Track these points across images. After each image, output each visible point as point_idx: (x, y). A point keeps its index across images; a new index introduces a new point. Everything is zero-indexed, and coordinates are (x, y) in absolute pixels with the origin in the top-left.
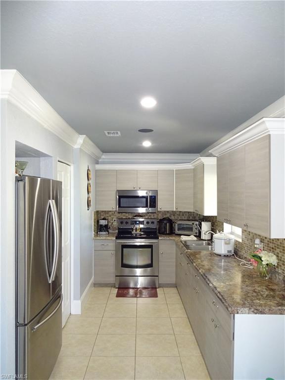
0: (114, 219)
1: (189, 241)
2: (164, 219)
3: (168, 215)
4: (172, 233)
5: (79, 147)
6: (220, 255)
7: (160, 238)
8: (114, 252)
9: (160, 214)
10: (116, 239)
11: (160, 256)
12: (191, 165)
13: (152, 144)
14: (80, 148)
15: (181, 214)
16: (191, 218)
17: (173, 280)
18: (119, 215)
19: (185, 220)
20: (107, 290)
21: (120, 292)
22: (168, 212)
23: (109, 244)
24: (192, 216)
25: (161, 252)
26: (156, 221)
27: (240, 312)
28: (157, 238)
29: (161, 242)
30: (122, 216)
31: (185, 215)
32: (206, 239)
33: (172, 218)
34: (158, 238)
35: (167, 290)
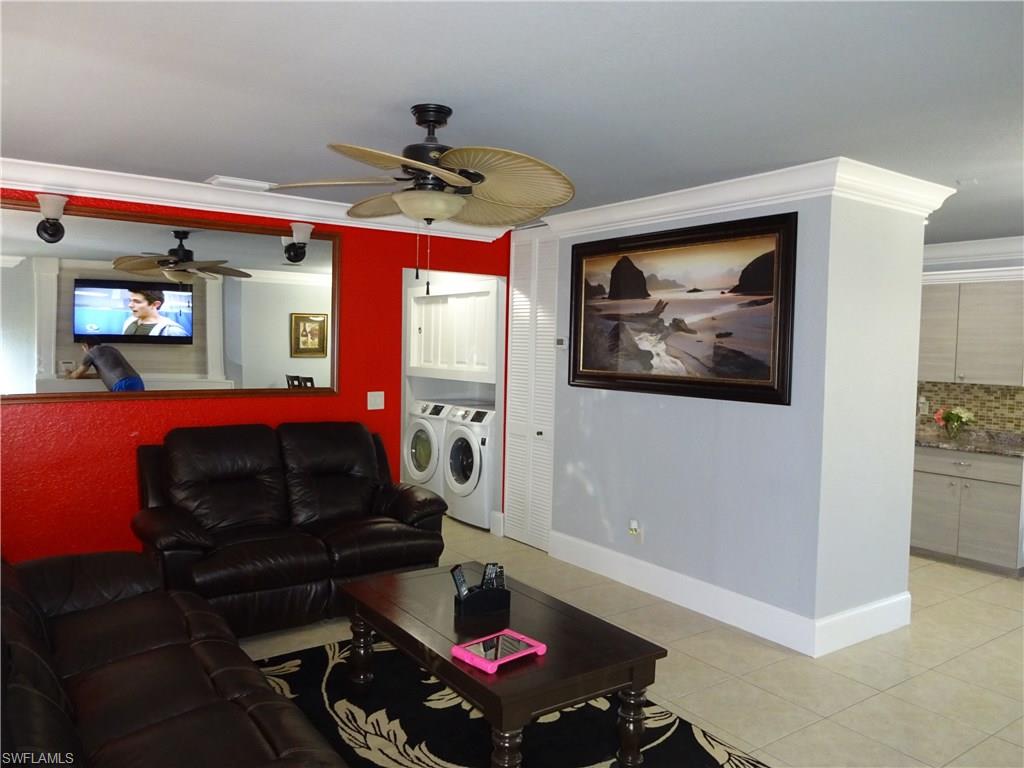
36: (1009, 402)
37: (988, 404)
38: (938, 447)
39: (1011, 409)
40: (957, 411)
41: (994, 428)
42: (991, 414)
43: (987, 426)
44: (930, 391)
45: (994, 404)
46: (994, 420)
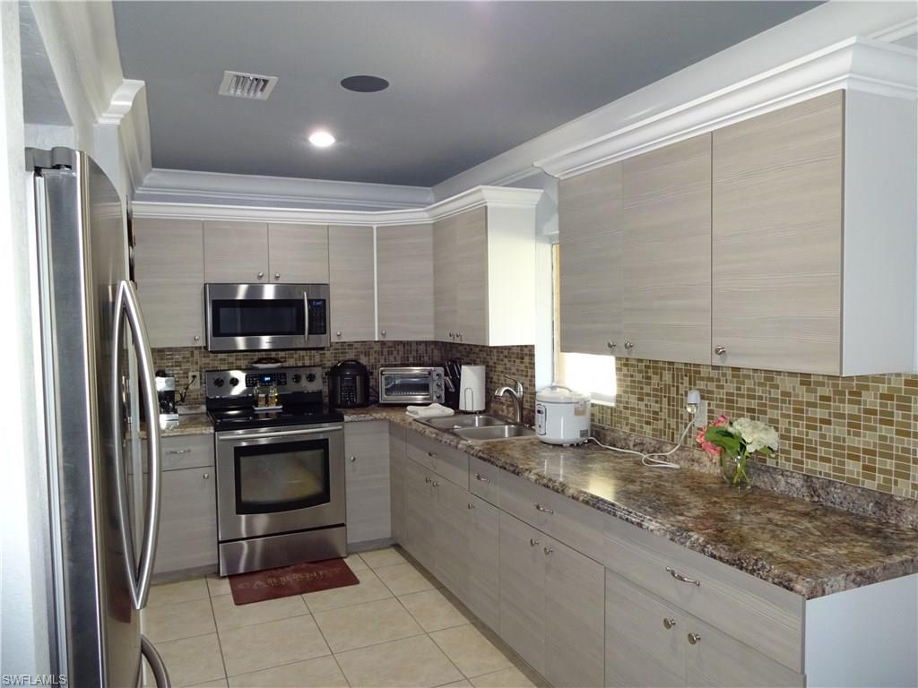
0: (191, 374)
1: (435, 418)
2: (345, 365)
3: (350, 355)
4: (368, 401)
5: (118, 122)
6: (561, 446)
7: (346, 418)
8: (209, 472)
9: (328, 354)
10: (216, 430)
11: (349, 467)
12: (426, 215)
13: (338, 139)
14: (119, 127)
15: (385, 350)
16: (411, 360)
17: (384, 530)
18: (207, 360)
19: (395, 366)
20: (196, 588)
21: (241, 586)
22: (350, 345)
23: (193, 449)
24: (414, 353)
25: (349, 455)
26: (318, 372)
27: (827, 589)
28: (340, 419)
29: (349, 429)
30: (216, 364)
31: (395, 353)
32: (475, 409)
33: (363, 360)
34: (342, 420)
35: (374, 558)
36: (847, 409)
37: (811, 412)
38: (640, 525)
39: (854, 425)
40: (743, 428)
41: (822, 468)
42: (814, 436)
43: (808, 464)
44: (710, 379)
45: (820, 413)
46: (822, 452)
